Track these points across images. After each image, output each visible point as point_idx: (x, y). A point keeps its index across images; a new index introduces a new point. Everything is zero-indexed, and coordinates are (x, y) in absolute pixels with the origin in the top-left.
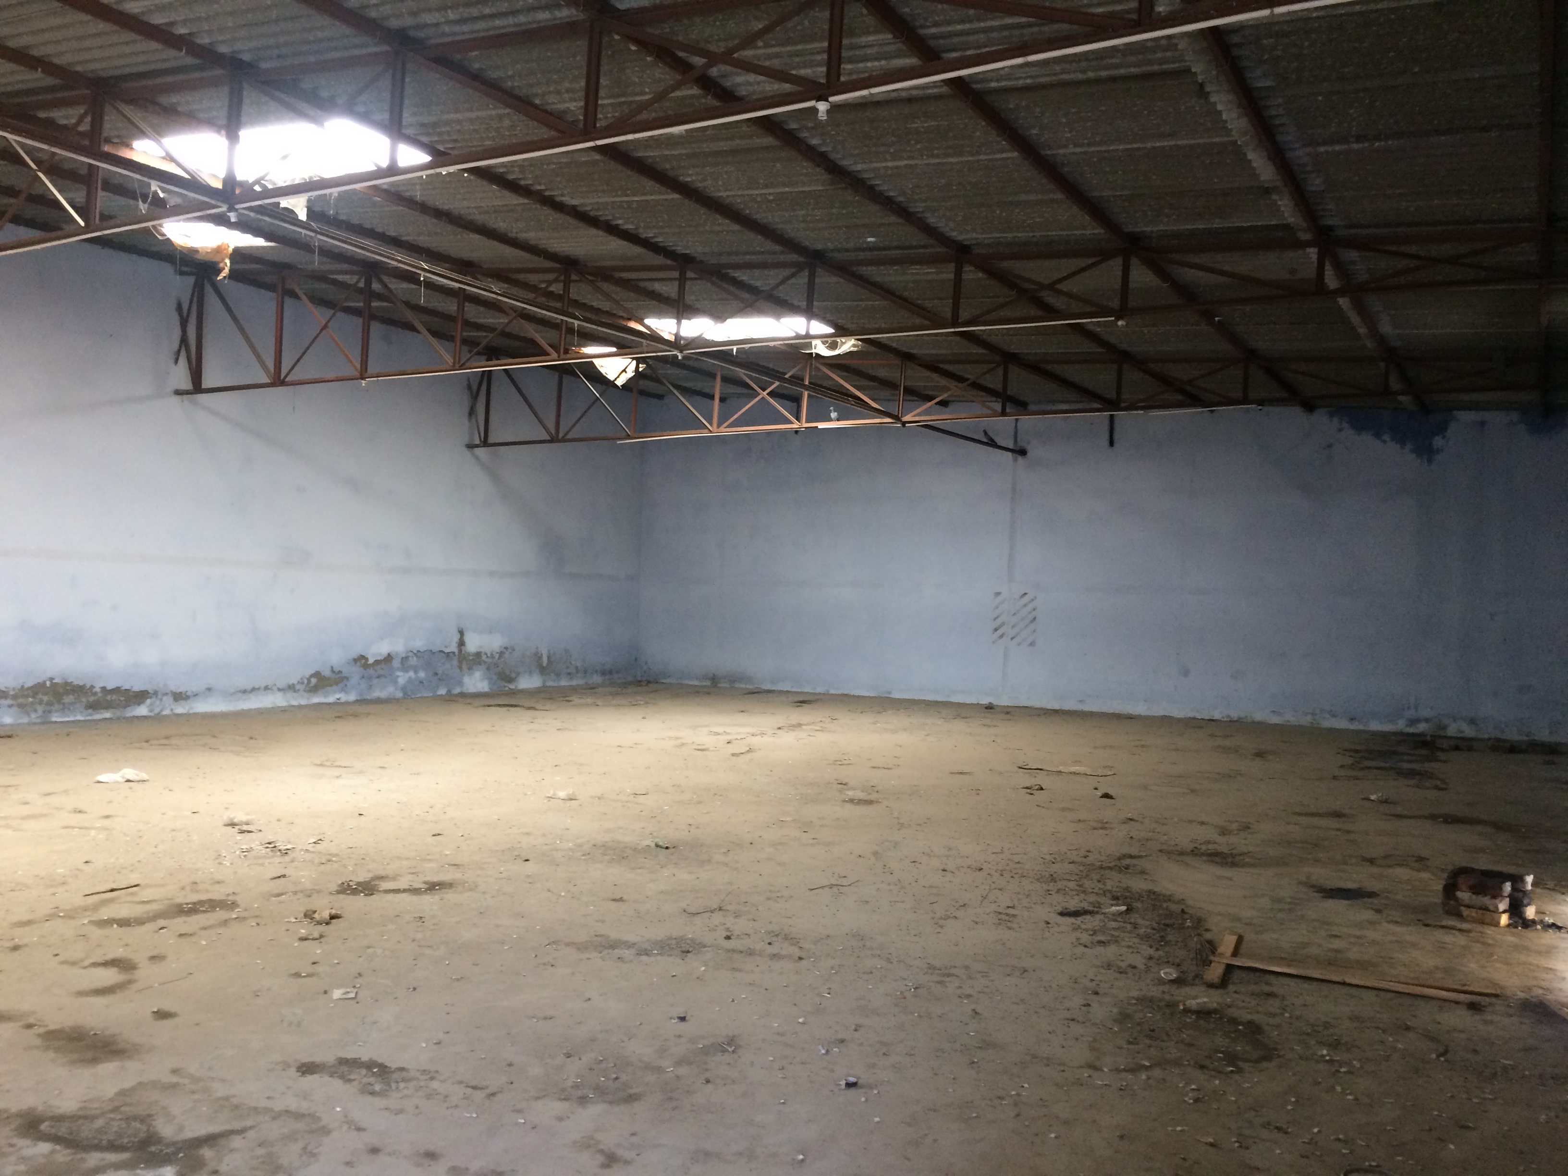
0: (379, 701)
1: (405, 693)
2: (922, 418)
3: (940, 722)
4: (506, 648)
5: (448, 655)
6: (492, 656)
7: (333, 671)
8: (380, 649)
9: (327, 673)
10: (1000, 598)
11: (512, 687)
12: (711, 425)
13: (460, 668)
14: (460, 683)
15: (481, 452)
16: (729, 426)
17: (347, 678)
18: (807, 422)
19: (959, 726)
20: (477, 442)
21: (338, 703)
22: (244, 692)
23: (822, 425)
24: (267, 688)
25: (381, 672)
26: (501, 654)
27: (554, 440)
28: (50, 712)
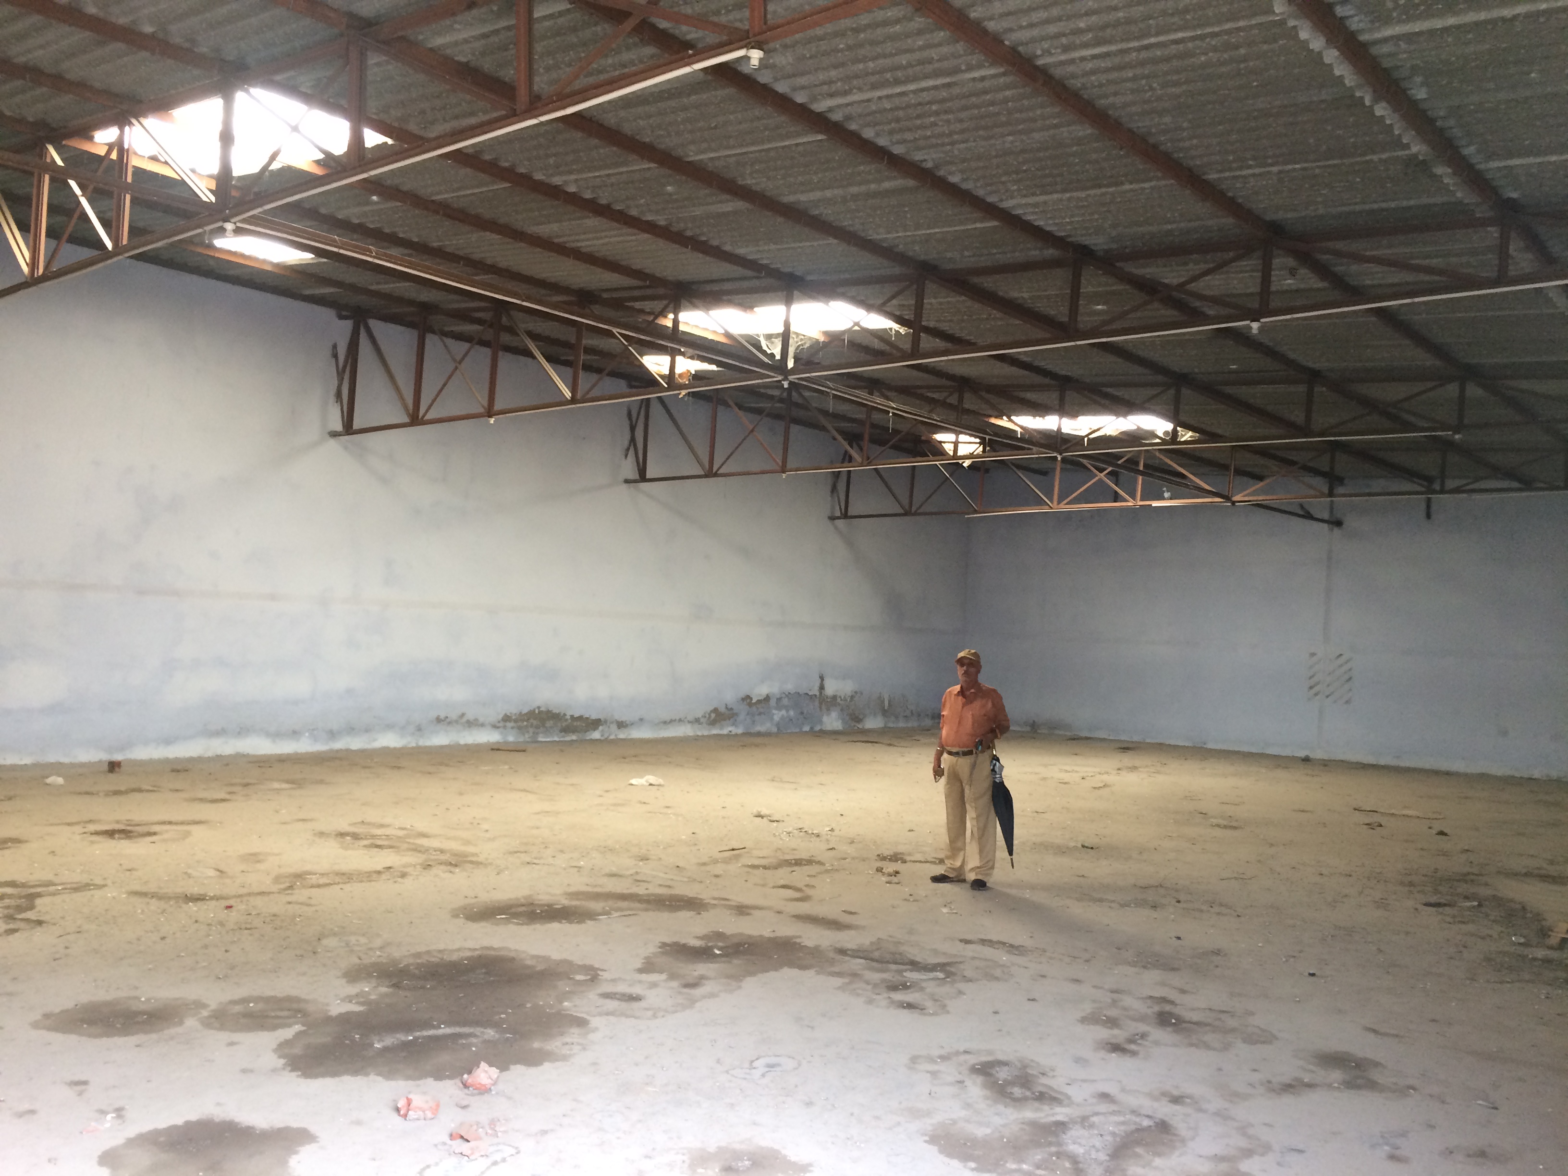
0: (759, 734)
1: (778, 729)
2: (1251, 498)
3: (1264, 770)
4: (856, 692)
5: (812, 697)
6: (845, 700)
7: (726, 708)
8: (761, 691)
9: (722, 709)
10: (1315, 659)
11: (860, 726)
12: (1052, 503)
13: (820, 708)
14: (821, 722)
15: (840, 523)
16: (1067, 504)
17: (737, 714)
18: (1141, 500)
19: (1281, 774)
20: (838, 514)
21: (729, 736)
22: (665, 723)
23: (1155, 504)
24: (680, 720)
25: (761, 710)
26: (852, 697)
27: (906, 514)
28: (537, 733)
